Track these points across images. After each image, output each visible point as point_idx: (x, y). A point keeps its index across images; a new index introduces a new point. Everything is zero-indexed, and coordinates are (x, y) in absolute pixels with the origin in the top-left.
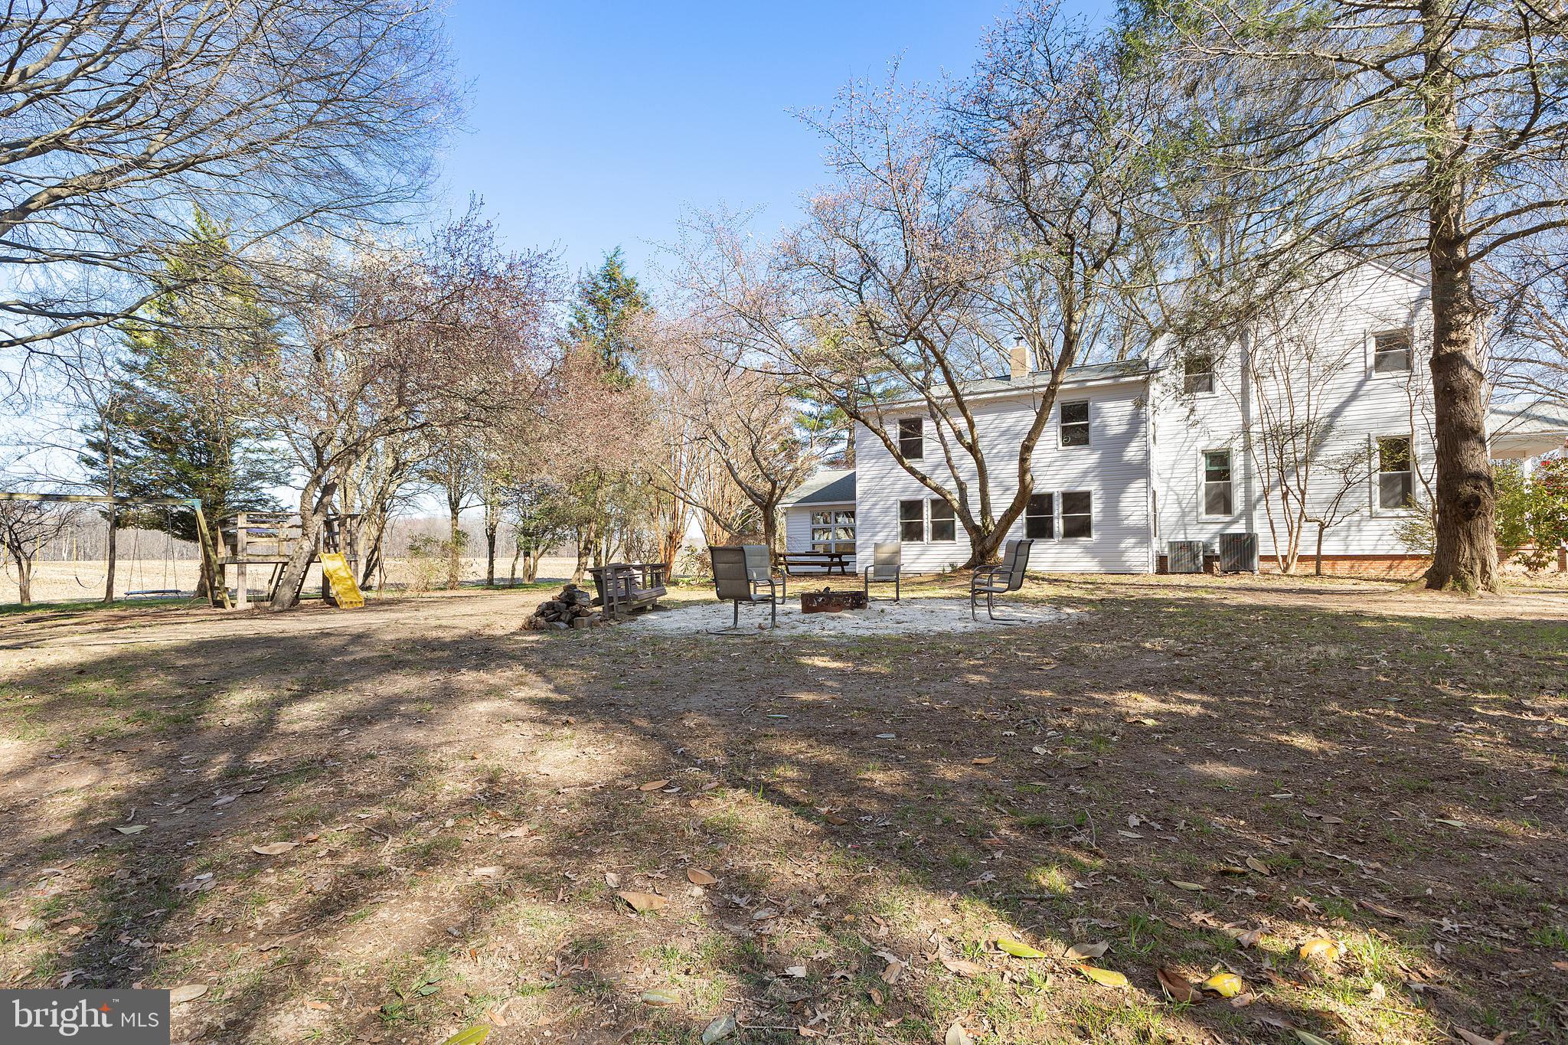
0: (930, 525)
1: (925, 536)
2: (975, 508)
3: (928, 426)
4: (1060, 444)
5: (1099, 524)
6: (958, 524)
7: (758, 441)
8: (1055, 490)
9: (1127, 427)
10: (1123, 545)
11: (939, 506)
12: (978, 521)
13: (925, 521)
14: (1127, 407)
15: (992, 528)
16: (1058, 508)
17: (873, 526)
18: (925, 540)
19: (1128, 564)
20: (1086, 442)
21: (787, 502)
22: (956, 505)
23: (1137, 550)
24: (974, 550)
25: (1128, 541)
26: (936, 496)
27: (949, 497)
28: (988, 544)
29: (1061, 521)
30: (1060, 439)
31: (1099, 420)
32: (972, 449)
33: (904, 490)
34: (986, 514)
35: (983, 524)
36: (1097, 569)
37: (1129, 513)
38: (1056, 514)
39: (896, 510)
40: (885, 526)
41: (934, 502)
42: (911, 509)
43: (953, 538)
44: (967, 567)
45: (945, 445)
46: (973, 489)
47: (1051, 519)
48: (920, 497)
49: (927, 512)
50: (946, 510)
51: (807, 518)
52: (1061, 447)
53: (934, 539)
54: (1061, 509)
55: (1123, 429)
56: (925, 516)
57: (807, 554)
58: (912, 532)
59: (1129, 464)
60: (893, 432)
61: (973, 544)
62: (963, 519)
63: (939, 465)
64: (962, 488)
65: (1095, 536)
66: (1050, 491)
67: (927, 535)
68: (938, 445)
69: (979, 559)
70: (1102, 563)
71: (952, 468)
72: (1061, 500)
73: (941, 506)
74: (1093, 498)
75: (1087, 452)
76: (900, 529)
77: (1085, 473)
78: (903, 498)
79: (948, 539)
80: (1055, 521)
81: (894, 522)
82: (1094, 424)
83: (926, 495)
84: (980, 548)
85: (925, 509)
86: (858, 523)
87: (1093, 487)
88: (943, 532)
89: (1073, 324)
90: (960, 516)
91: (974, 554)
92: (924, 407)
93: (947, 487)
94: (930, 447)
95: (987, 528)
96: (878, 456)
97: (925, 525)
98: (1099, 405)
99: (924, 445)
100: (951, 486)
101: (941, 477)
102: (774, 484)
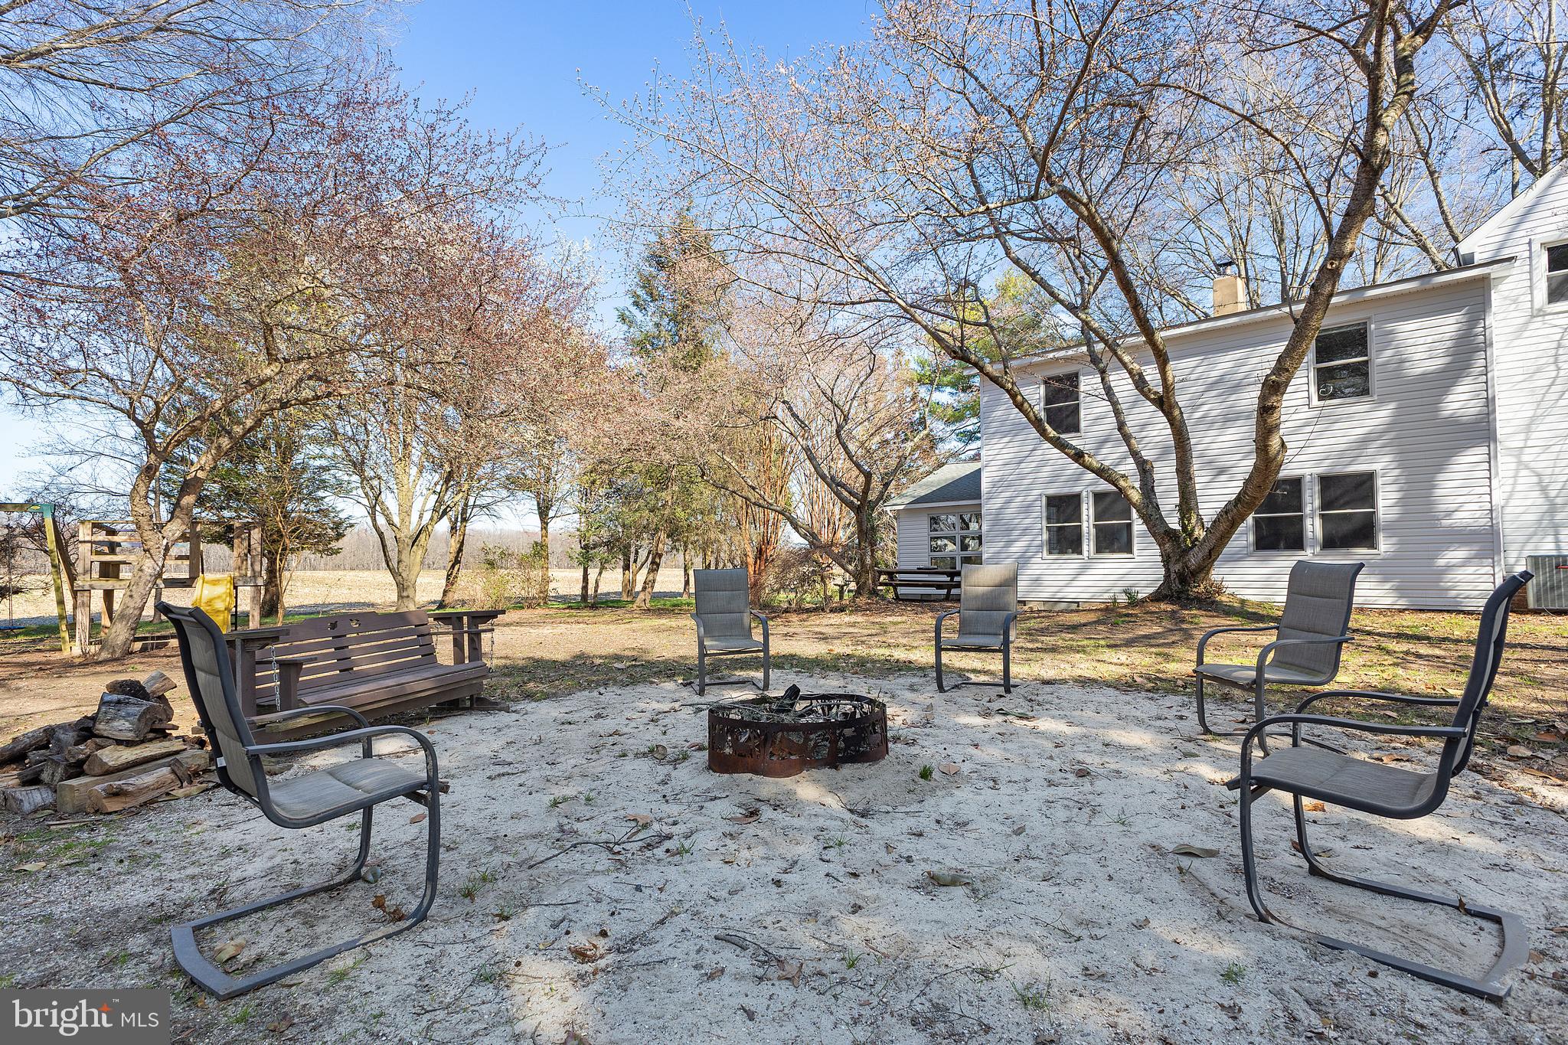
0: (1093, 531)
1: (1085, 548)
2: (1168, 502)
3: (1089, 383)
4: (1315, 397)
5: (1392, 528)
6: (1139, 526)
7: (846, 419)
8: (1307, 472)
9: (1447, 360)
10: (1441, 562)
11: (1108, 500)
12: (1174, 523)
13: (1085, 525)
14: (1448, 325)
15: (1200, 533)
16: (1312, 500)
17: (1008, 533)
18: (1085, 554)
19: (1453, 593)
20: (1365, 392)
21: (897, 502)
22: (1135, 496)
23: (1471, 570)
24: (1168, 570)
25: (1450, 554)
26: (1104, 486)
27: (1122, 483)
28: (1193, 560)
29: (1318, 522)
30: (1313, 389)
31: (1389, 353)
32: (1164, 403)
33: (1054, 478)
34: (1189, 510)
35: (1184, 527)
36: (1389, 601)
37: (1453, 507)
38: (1308, 509)
39: (1040, 508)
40: (1025, 531)
41: (1099, 497)
42: (1063, 506)
43: (1128, 548)
44: (1156, 597)
45: (1114, 404)
46: (1165, 475)
47: (1300, 520)
48: (1077, 490)
49: (1088, 510)
50: (1119, 506)
51: (925, 523)
52: (1315, 402)
53: (1099, 550)
54: (1317, 503)
55: (1438, 363)
56: (1084, 517)
57: (920, 571)
58: (1065, 541)
59: (1453, 422)
60: (1035, 395)
61: (1166, 560)
62: (1146, 519)
63: (1105, 441)
64: (1145, 469)
65: (1385, 545)
66: (1297, 473)
67: (1088, 546)
68: (1105, 406)
69: (1176, 586)
70: (1400, 591)
71: (1127, 438)
72: (1317, 488)
73: (1111, 503)
74: (1379, 482)
75: (1366, 407)
76: (1045, 536)
77: (1364, 442)
78: (1051, 492)
79: (1120, 551)
80: (1308, 522)
81: (1038, 525)
82: (1380, 357)
83: (1088, 485)
84: (1177, 567)
85: (1084, 506)
86: (985, 528)
87: (1380, 464)
88: (1114, 540)
89: (1380, 132)
90: (1142, 516)
91: (1167, 576)
92: (1082, 355)
93: (1121, 469)
94: (1093, 411)
95: (1190, 535)
96: (1014, 431)
97: (1085, 529)
98: (1389, 326)
99: (1082, 413)
100: (1129, 467)
101: (1112, 455)
102: (868, 476)
